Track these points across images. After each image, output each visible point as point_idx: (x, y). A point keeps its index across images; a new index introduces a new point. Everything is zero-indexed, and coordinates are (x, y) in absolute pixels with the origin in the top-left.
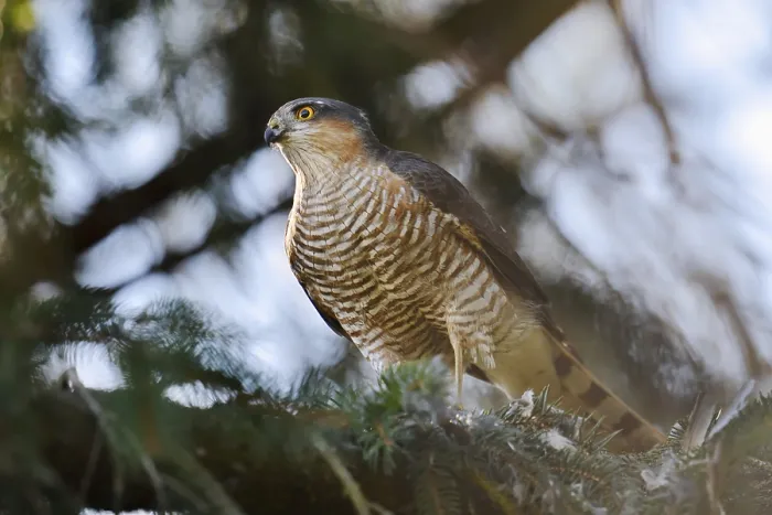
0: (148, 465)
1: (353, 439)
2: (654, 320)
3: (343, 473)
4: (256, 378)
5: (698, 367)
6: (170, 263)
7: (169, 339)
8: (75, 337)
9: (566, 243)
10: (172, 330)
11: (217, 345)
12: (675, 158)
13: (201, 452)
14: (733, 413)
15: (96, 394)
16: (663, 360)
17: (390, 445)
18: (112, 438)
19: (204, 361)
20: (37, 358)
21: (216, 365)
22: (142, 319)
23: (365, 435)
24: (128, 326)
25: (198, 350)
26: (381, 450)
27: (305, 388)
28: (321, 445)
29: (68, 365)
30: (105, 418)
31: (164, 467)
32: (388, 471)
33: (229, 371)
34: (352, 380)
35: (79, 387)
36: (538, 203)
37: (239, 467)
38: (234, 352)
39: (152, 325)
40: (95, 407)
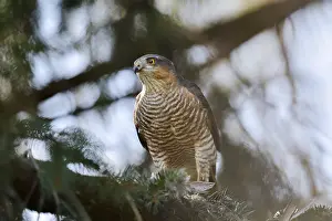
0: (55, 194)
1: (142, 197)
2: (276, 168)
3: (136, 211)
4: (106, 165)
5: (290, 190)
6: (78, 112)
7: (72, 143)
8: (33, 137)
9: (244, 130)
10: (74, 139)
11: (92, 149)
12: (294, 101)
13: (78, 193)
14: (302, 212)
15: (38, 162)
16: (277, 185)
17: (157, 202)
18: (42, 181)
19: (85, 155)
20: (16, 142)
21: (90, 157)
22: (62, 134)
23: (147, 196)
24: (56, 135)
25: (83, 150)
26: (153, 204)
27: (125, 173)
28: (129, 198)
29: (28, 148)
30: (41, 172)
31: (62, 196)
32: (154, 213)
33: (95, 161)
34: (145, 172)
35: (31, 158)
36: (234, 111)
37: (93, 201)
38: (98, 153)
39: (66, 137)
40: (37, 167)
